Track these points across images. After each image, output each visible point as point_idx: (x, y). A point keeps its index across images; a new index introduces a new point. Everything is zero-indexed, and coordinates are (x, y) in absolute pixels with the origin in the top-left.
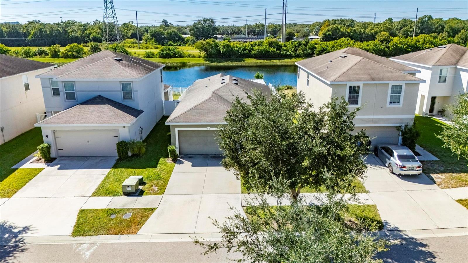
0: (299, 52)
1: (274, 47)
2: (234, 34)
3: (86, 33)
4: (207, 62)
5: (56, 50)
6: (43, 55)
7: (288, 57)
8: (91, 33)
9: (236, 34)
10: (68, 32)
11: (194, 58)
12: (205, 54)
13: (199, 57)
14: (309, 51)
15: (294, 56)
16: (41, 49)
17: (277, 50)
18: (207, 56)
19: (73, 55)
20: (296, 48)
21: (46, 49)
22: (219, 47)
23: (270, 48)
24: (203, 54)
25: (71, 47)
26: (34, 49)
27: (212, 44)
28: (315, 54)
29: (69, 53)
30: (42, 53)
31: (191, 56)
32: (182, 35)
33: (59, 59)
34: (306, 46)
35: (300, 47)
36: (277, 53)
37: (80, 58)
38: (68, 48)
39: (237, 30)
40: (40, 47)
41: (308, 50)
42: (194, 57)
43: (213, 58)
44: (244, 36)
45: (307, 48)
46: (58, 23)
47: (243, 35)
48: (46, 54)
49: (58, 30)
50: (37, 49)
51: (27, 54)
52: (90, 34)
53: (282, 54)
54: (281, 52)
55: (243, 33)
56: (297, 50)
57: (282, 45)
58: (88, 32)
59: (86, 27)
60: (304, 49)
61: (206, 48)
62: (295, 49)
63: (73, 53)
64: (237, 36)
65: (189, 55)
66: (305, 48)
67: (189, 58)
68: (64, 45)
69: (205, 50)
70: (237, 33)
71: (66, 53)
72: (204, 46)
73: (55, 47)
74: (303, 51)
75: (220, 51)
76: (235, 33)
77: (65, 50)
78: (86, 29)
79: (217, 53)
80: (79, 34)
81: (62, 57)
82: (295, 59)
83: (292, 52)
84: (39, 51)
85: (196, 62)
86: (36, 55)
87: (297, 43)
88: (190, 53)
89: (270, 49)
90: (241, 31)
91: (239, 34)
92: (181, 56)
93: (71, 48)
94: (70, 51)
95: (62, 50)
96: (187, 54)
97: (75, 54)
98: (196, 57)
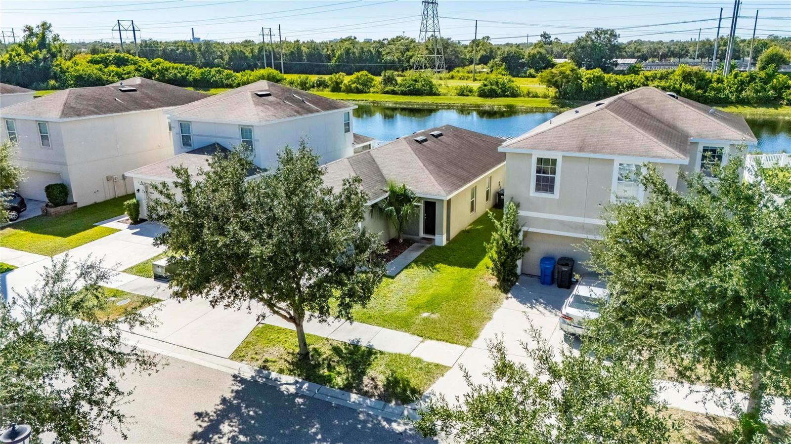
0: (747, 93)
1: (692, 82)
2: (670, 56)
3: (407, 56)
4: (556, 106)
5: (338, 81)
6: (321, 88)
7: (720, 103)
8: (413, 55)
9: (675, 57)
10: (383, 54)
11: (535, 99)
12: (556, 92)
13: (545, 97)
14: (771, 92)
15: (734, 101)
16: (321, 78)
17: (698, 88)
18: (559, 96)
19: (357, 88)
20: (742, 85)
21: (326, 78)
22: (581, 80)
23: (683, 84)
24: (552, 92)
25: (358, 76)
26: (314, 78)
27: (569, 75)
28: (783, 99)
29: (353, 86)
30: (321, 84)
31: (531, 95)
32: (554, 60)
33: (340, 93)
34: (766, 83)
35: (753, 84)
36: (698, 93)
37: (366, 93)
38: (353, 79)
39: (678, 49)
40: (320, 76)
41: (769, 91)
42: (536, 96)
43: (568, 99)
44: (692, 60)
45: (768, 87)
46: (379, 41)
47: (690, 58)
48: (326, 86)
49: (370, 51)
50: (317, 79)
51: (304, 85)
52: (411, 57)
53: (707, 96)
54: (705, 92)
55: (691, 55)
56: (742, 90)
57: (713, 80)
58: (409, 53)
59: (408, 47)
60: (759, 88)
61: (556, 81)
62: (738, 87)
63: (358, 86)
64: (677, 60)
65: (529, 92)
66: (761, 86)
67: (527, 99)
68: (349, 73)
69: (556, 85)
70: (677, 54)
71: (350, 85)
72: (553, 78)
73: (337, 76)
74: (757, 91)
75: (582, 88)
76: (673, 54)
77: (349, 80)
78: (408, 50)
79: (577, 90)
80: (397, 58)
81: (344, 92)
82: (734, 107)
83: (731, 92)
84: (318, 81)
85: (534, 105)
86: (313, 87)
87: (747, 77)
88: (530, 90)
89: (682, 86)
90: (687, 51)
91: (681, 56)
92: (514, 95)
93: (358, 78)
94: (354, 83)
95: (347, 79)
96: (525, 92)
97: (360, 87)
98: (539, 97)
